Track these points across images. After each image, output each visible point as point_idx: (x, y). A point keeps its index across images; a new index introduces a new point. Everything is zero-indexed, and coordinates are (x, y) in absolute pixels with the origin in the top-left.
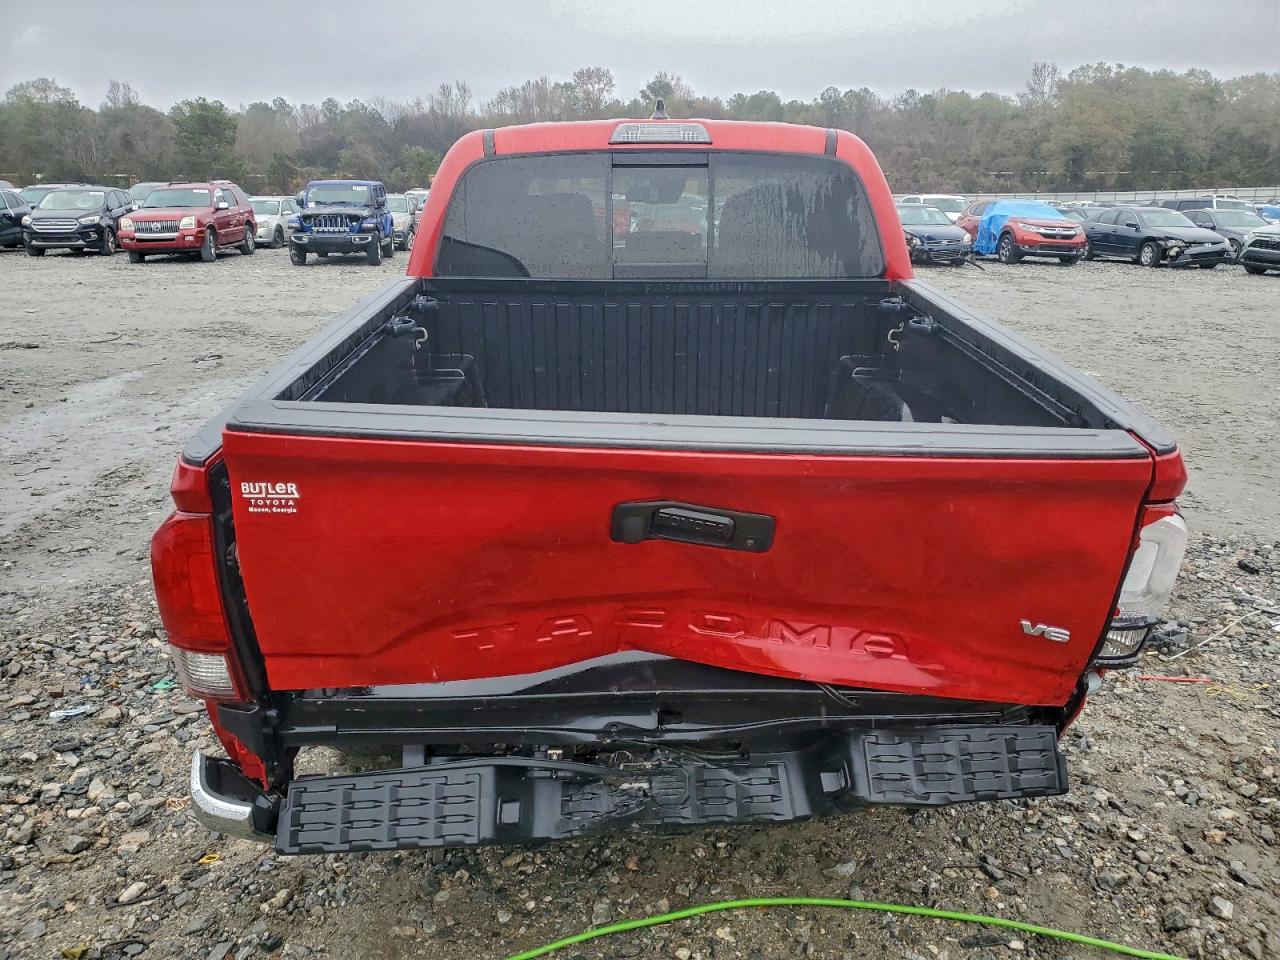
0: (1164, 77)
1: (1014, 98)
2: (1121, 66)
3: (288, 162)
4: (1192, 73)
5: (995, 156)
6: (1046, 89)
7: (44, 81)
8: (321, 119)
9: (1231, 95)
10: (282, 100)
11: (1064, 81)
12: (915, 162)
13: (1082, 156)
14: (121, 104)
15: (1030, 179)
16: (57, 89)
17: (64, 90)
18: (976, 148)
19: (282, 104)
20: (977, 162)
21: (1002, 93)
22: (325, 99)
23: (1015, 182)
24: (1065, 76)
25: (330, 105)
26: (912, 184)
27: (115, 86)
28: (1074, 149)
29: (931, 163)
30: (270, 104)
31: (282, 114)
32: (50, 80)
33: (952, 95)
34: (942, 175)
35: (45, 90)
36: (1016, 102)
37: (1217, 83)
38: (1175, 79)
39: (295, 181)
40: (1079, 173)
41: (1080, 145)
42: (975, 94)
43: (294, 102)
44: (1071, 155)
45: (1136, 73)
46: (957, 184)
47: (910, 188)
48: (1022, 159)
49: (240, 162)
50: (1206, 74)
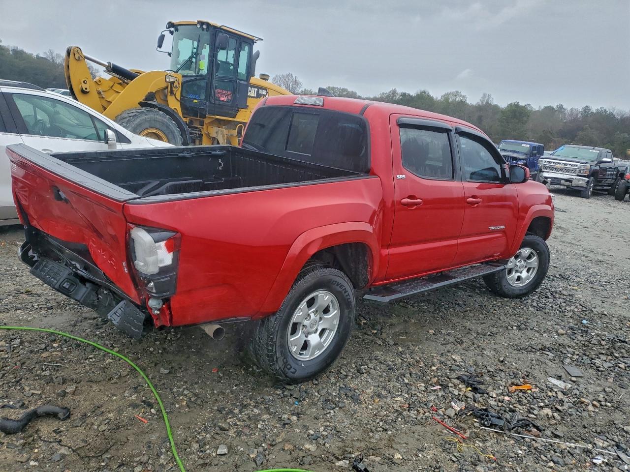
3: (549, 135)
7: (457, 92)
8: (579, 115)
10: (561, 105)
14: (484, 103)
16: (461, 96)
17: (464, 96)
19: (561, 107)
22: (584, 106)
25: (587, 109)
27: (485, 95)
30: (555, 107)
31: (559, 112)
32: (459, 91)
35: (456, 96)
39: (550, 144)
43: (568, 107)
49: (525, 132)
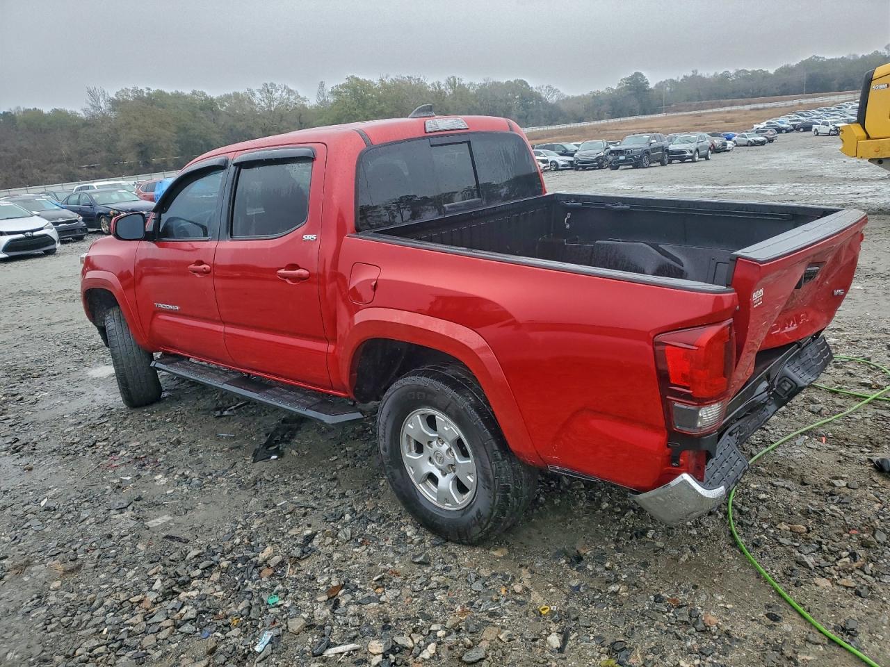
0: (178, 96)
1: (79, 111)
2: (149, 89)
4: (194, 93)
5: (82, 154)
6: (102, 105)
9: (222, 106)
11: (113, 99)
12: (18, 163)
13: (147, 149)
15: (114, 168)
18: (65, 150)
20: (69, 160)
21: (69, 109)
23: (104, 170)
24: (113, 95)
26: (21, 180)
28: (140, 145)
29: (32, 163)
33: (27, 111)
34: (44, 171)
36: (83, 115)
37: (212, 99)
38: (185, 97)
40: (148, 160)
41: (143, 142)
42: (47, 110)
44: (139, 149)
45: (160, 94)
46: (59, 177)
47: (20, 183)
48: (104, 154)
50: (203, 94)
